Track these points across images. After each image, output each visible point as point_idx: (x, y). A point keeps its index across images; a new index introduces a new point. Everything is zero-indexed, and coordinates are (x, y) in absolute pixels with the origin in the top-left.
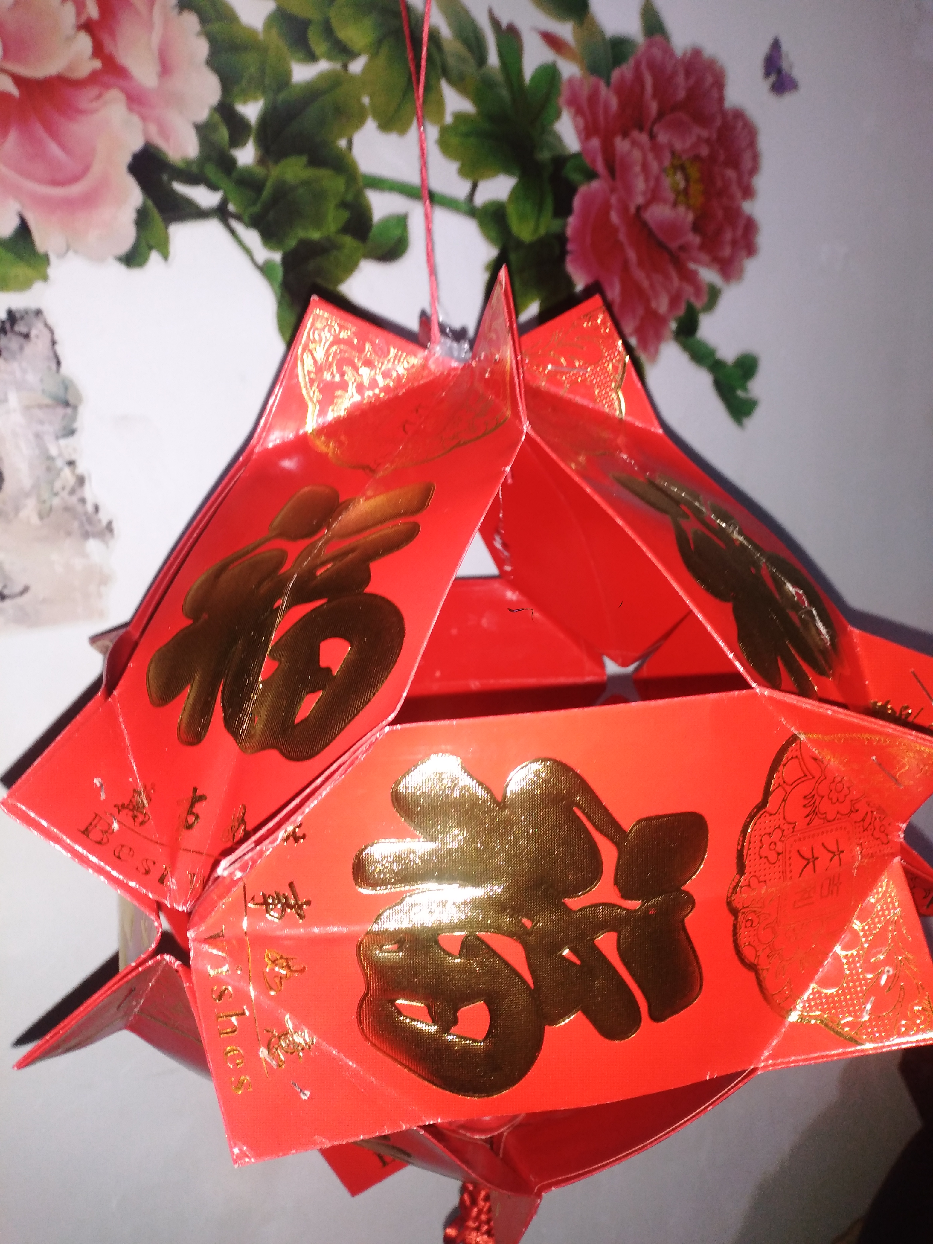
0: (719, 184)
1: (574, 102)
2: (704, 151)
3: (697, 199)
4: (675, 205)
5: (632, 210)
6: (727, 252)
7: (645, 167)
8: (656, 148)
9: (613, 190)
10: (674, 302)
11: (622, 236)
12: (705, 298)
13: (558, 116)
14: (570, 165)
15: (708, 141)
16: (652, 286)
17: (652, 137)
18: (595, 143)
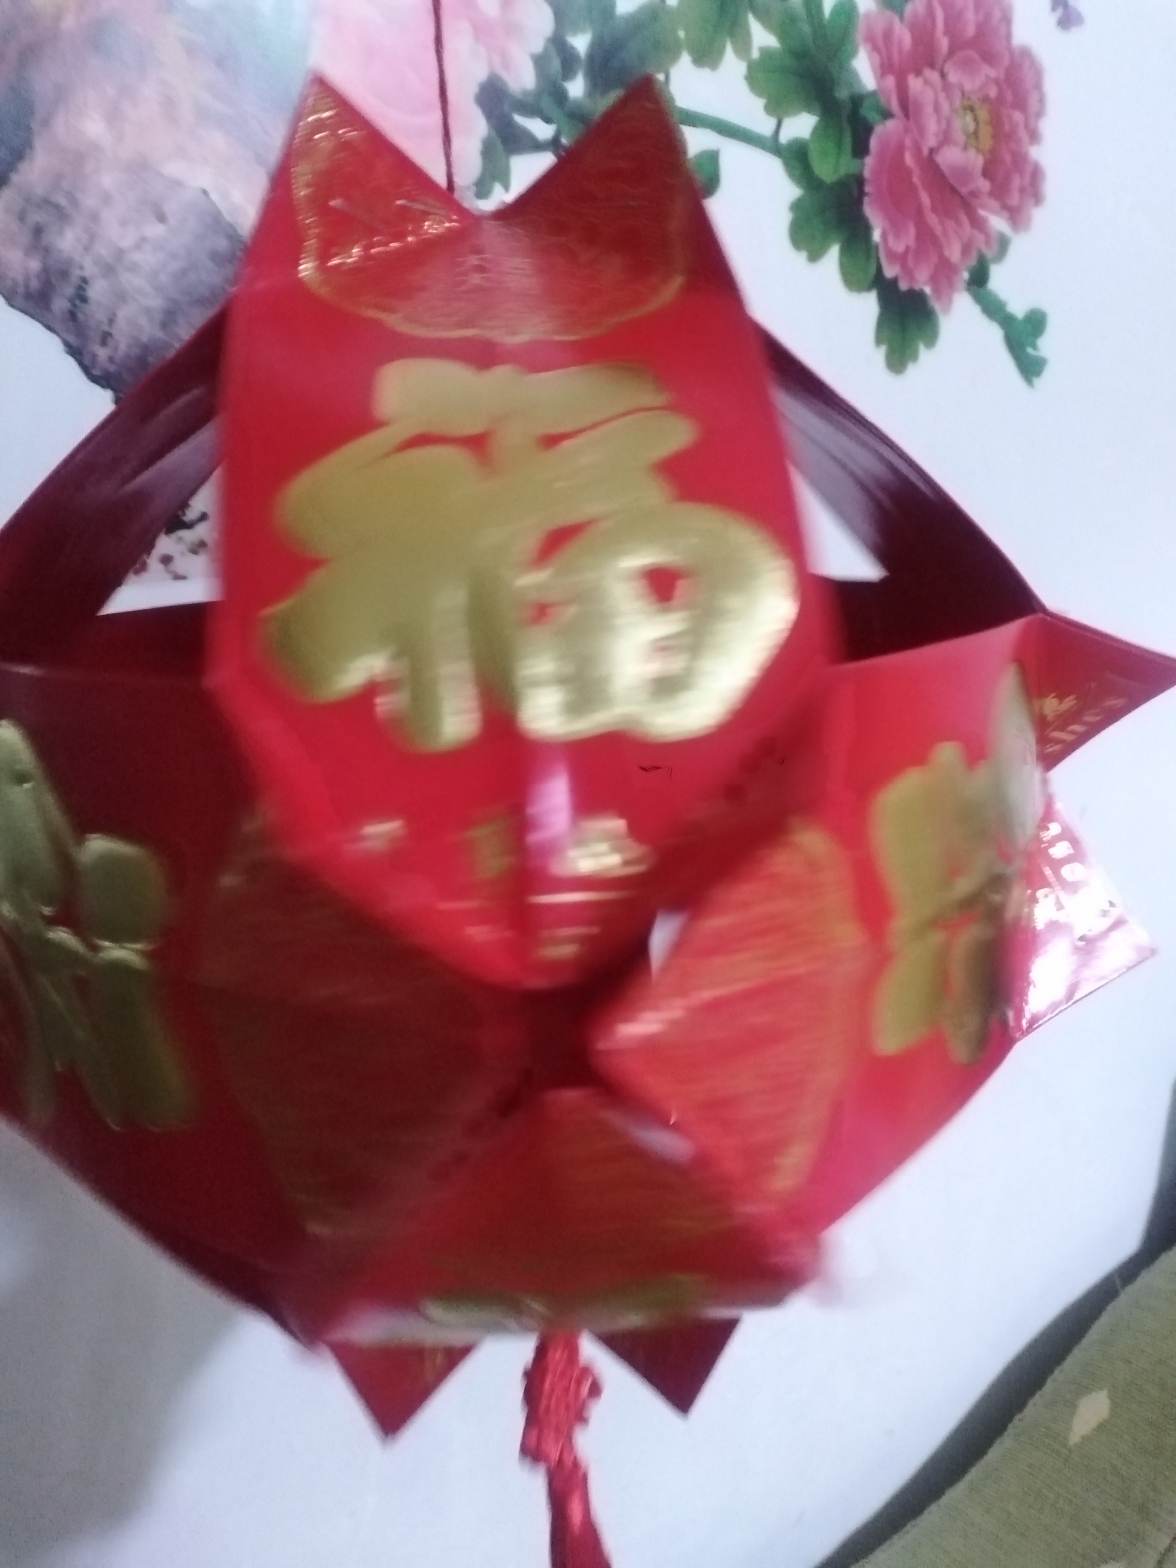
0: (1007, 127)
1: (870, 39)
2: (993, 92)
3: (986, 142)
4: (965, 148)
5: (925, 152)
6: (1014, 199)
7: (937, 109)
8: (947, 87)
9: (907, 130)
10: (966, 249)
11: (916, 180)
12: (995, 247)
13: (854, 53)
14: (866, 104)
15: (997, 82)
16: (945, 233)
17: (943, 75)
18: (890, 81)
